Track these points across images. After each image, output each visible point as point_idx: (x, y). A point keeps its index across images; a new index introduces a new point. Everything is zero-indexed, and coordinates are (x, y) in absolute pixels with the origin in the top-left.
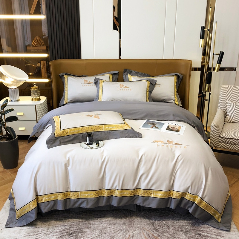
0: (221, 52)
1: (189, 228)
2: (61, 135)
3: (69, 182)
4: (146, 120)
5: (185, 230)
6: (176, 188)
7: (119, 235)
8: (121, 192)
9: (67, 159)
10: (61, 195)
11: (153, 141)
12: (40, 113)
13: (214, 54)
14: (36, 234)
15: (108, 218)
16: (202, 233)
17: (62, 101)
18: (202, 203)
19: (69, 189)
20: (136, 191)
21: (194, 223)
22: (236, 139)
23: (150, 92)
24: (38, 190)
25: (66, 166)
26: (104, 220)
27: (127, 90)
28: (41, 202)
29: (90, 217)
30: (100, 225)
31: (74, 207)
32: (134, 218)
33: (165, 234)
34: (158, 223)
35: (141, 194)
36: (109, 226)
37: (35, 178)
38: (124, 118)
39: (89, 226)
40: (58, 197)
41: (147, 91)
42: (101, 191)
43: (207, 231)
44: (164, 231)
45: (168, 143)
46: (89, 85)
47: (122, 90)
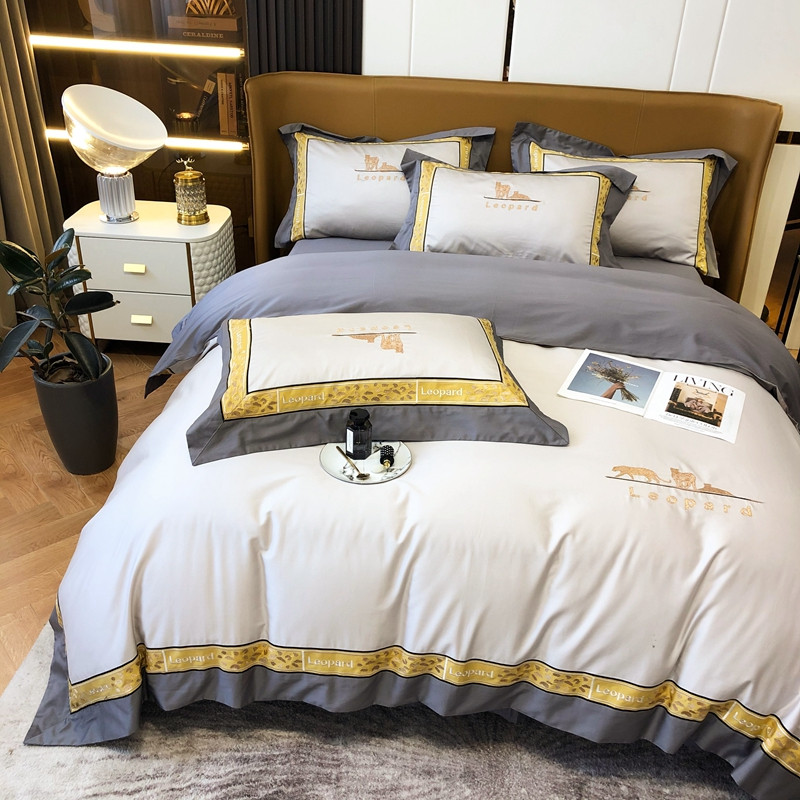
2: (248, 411)
3: (263, 608)
4: (588, 352)
6: (689, 679)
8: (466, 669)
9: (263, 521)
10: (233, 656)
11: (615, 469)
12: (204, 272)
14: (131, 787)
15: (407, 740)
17: (284, 230)
18: (791, 750)
19: (264, 633)
20: (524, 669)
24: (146, 628)
25: (256, 548)
26: (391, 747)
27: (520, 207)
28: (158, 671)
30: (376, 771)
31: (279, 699)
32: (505, 748)
34: (600, 786)
35: (542, 683)
36: (407, 778)
37: (137, 584)
38: (500, 332)
39: (331, 773)
40: (221, 660)
41: (598, 214)
42: (387, 653)
45: (673, 484)
46: (381, 178)
47: (503, 206)
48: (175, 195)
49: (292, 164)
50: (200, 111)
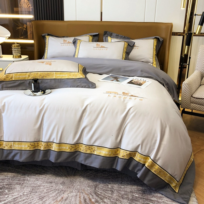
0: (203, 12)
1: (137, 196)
2: (4, 79)
4: (111, 74)
5: (131, 198)
6: (124, 146)
7: (51, 196)
8: (59, 146)
9: (3, 104)
13: (195, 15)
15: (47, 175)
18: (154, 167)
19: (2, 138)
20: (77, 146)
21: (145, 190)
23: (128, 53)
25: (1, 112)
26: (42, 177)
27: (102, 49)
29: (28, 172)
30: (35, 182)
31: (7, 159)
32: (76, 177)
33: (105, 200)
35: (82, 150)
36: (44, 184)
39: (21, 182)
41: (124, 51)
43: (159, 202)
44: (105, 196)
45: (122, 94)
46: (67, 45)
47: (98, 49)
49: (45, 44)
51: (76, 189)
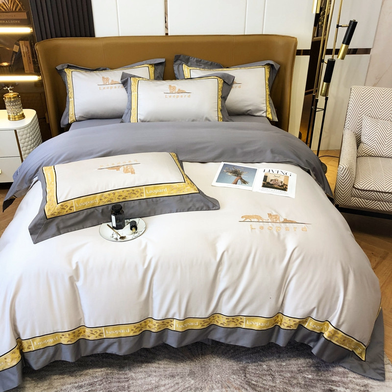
0: (351, 21)
1: (310, 376)
2: (59, 213)
3: (80, 310)
4: (223, 163)
5: (303, 383)
8: (184, 323)
9: (74, 267)
10: (68, 336)
11: (242, 217)
12: (26, 144)
13: (338, 26)
15: (160, 362)
16: (334, 388)
17: (65, 118)
18: (336, 335)
19: (82, 322)
21: (318, 363)
22: (382, 192)
23: (224, 98)
24: (20, 330)
25: (73, 281)
26: (153, 367)
27: (182, 96)
28: (29, 350)
30: (147, 380)
31: (94, 353)
34: (254, 368)
35: (221, 324)
36: (162, 380)
37: (13, 307)
38: (181, 159)
39: (125, 385)
40: (62, 339)
41: (219, 97)
42: (145, 322)
43: (344, 383)
44: (265, 386)
45: (270, 221)
46: (111, 88)
47: (174, 97)
48: (5, 106)
49: (65, 85)
50: (13, 61)
51: (216, 382)
